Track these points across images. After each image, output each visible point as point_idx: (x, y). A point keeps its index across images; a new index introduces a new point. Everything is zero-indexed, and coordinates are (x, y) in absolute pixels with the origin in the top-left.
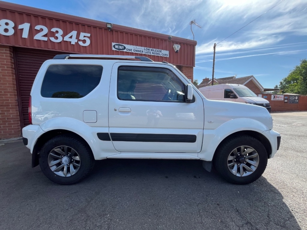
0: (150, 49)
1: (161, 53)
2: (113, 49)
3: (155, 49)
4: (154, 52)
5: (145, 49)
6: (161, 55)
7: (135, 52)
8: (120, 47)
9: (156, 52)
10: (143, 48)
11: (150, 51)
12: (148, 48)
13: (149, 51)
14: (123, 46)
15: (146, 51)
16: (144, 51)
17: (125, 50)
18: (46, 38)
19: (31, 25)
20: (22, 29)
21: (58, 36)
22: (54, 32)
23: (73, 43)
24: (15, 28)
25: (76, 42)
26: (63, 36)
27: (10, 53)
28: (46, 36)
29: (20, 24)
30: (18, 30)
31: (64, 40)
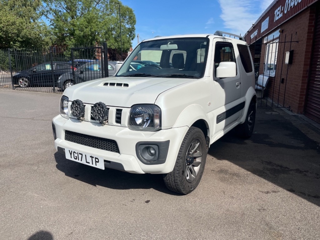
27: (310, 15)
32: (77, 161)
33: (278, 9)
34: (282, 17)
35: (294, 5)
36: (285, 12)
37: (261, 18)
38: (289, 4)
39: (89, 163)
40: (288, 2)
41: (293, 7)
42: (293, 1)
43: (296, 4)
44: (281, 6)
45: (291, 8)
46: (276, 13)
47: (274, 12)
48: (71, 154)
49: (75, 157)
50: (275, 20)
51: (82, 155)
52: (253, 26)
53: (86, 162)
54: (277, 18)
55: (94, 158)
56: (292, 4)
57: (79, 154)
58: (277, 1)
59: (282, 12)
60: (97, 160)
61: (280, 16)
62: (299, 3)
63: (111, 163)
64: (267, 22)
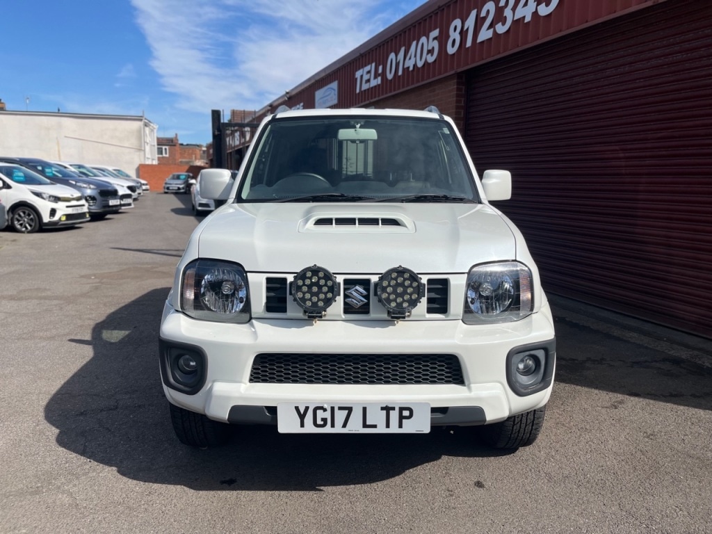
18: (492, 30)
19: (477, 12)
20: (468, 29)
21: (508, 13)
22: (503, 7)
23: (528, 19)
24: (461, 33)
25: (534, 10)
26: (514, 9)
27: (457, 88)
28: (492, 26)
29: (467, 19)
30: (463, 34)
31: (515, 19)
32: (328, 430)
33: (368, 68)
34: (379, 85)
35: (415, 66)
36: (390, 76)
37: (313, 81)
38: (397, 64)
39: (375, 426)
40: (396, 59)
41: (411, 69)
42: (410, 59)
43: (420, 64)
44: (374, 64)
45: (406, 70)
46: (362, 76)
47: (354, 75)
48: (302, 417)
49: (319, 422)
50: (358, 91)
51: (350, 410)
52: (288, 96)
53: (365, 426)
54: (365, 87)
55: (397, 410)
56: (410, 64)
57: (336, 409)
58: (362, 52)
59: (379, 75)
60: (406, 412)
61: (374, 83)
62: (429, 64)
63: (449, 411)
64: (333, 91)
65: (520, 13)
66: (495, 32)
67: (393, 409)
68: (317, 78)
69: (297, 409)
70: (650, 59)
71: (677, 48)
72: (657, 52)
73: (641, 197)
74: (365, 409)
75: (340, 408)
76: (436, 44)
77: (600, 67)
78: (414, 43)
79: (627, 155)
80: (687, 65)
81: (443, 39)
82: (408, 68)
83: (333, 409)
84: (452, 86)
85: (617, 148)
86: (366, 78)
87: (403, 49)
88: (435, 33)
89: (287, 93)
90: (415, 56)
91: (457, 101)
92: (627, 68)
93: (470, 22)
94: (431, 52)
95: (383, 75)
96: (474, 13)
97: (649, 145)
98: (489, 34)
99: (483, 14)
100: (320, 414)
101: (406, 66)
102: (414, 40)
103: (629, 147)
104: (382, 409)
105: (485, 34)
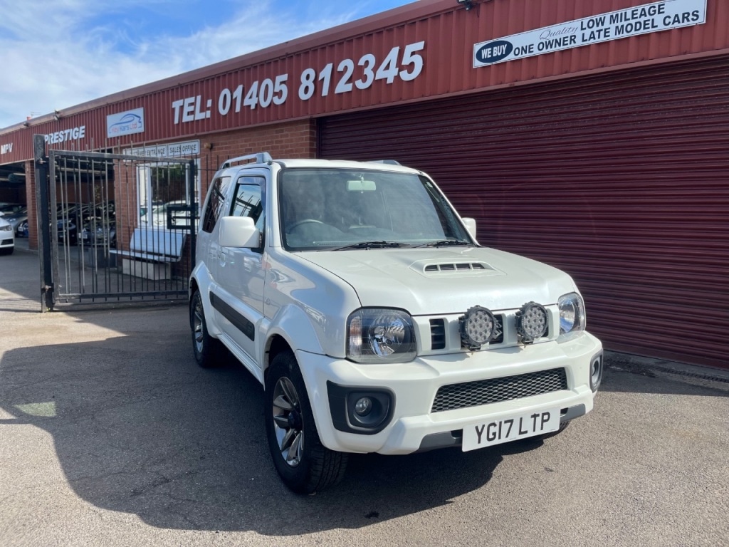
0: (608, 16)
1: (658, 19)
2: (477, 64)
3: (629, 11)
4: (625, 23)
5: (585, 25)
6: (661, 27)
7: (545, 51)
8: (497, 51)
9: (633, 22)
10: (576, 24)
11: (607, 24)
12: (598, 17)
13: (600, 27)
14: (503, 43)
15: (588, 32)
16: (579, 34)
17: (511, 57)
18: (351, 84)
19: (333, 66)
20: (323, 79)
21: (368, 71)
22: (361, 66)
23: (390, 81)
24: (315, 81)
25: (396, 74)
26: (375, 70)
27: (310, 132)
28: (350, 80)
29: (321, 70)
30: (318, 83)
31: (376, 79)
32: (496, 442)
33: (191, 100)
34: (207, 119)
35: (258, 105)
36: (223, 112)
38: (233, 101)
39: (526, 432)
40: (232, 96)
41: (253, 107)
42: (251, 97)
43: (264, 104)
44: (199, 98)
45: (246, 109)
46: (182, 108)
47: (169, 104)
48: (479, 434)
49: (491, 436)
50: (176, 121)
51: (511, 421)
52: (58, 116)
53: (521, 433)
54: (186, 118)
55: (541, 415)
56: (251, 102)
57: (503, 423)
58: (181, 83)
59: (208, 109)
60: (546, 416)
61: (199, 116)
62: (276, 106)
63: (568, 411)
64: (137, 119)
65: (381, 74)
66: (354, 86)
67: (538, 415)
68: (110, 101)
69: (477, 428)
70: (500, 127)
71: (522, 121)
72: (506, 123)
73: (499, 235)
74: (521, 419)
75: (506, 422)
76: (284, 88)
77: (455, 128)
78: (256, 84)
79: (485, 201)
80: (532, 136)
81: (293, 84)
82: (249, 106)
83: (501, 423)
84: (305, 130)
85: (476, 195)
86: (188, 109)
87: (240, 88)
88: (285, 77)
89: (58, 113)
90: (258, 96)
91: (311, 144)
92: (480, 133)
93: (326, 73)
94: (279, 94)
95: (214, 108)
96: (329, 67)
97: (504, 195)
98: (349, 87)
99: (340, 68)
100: (493, 429)
101: (245, 104)
102: (256, 80)
103: (486, 195)
104: (532, 416)
105: (343, 87)
